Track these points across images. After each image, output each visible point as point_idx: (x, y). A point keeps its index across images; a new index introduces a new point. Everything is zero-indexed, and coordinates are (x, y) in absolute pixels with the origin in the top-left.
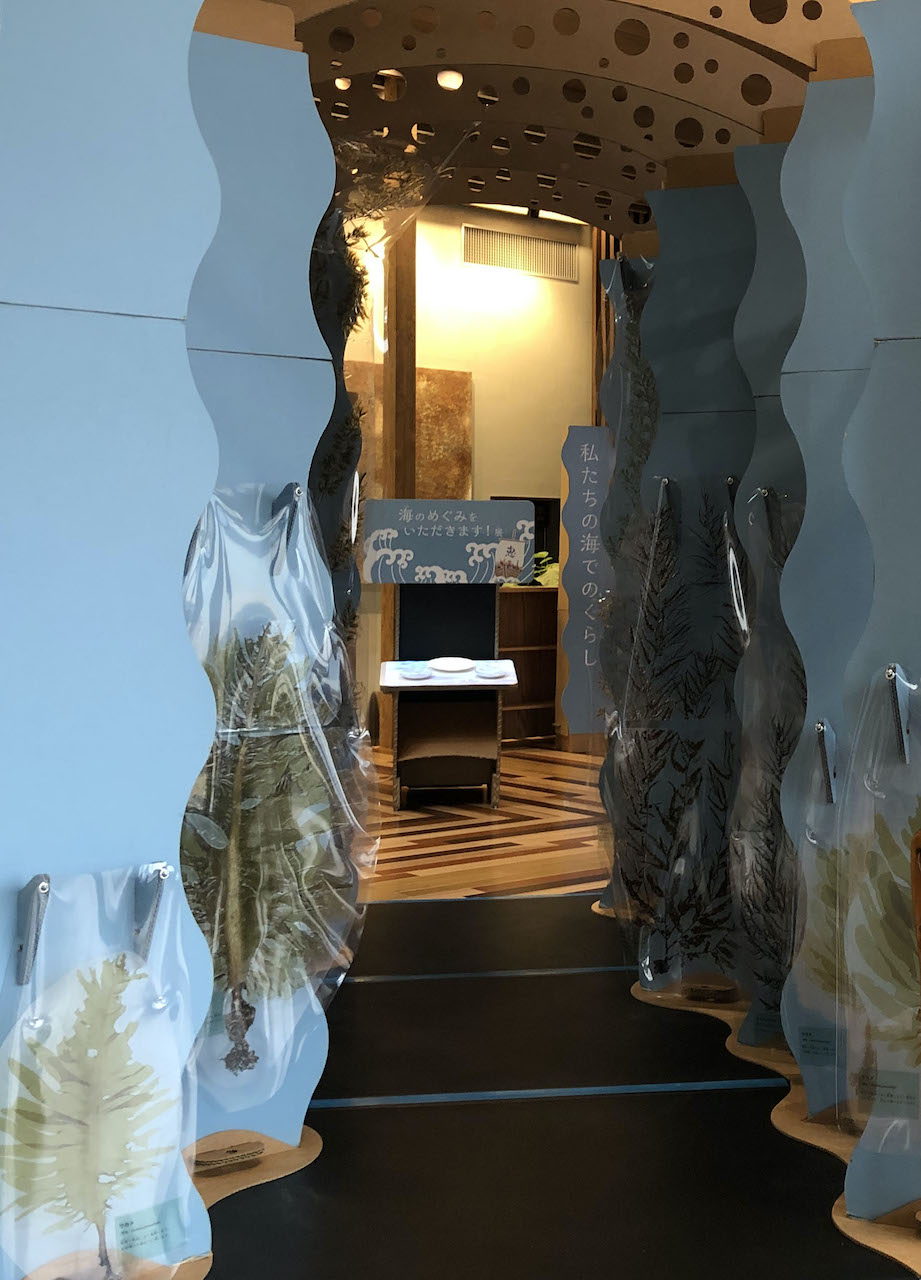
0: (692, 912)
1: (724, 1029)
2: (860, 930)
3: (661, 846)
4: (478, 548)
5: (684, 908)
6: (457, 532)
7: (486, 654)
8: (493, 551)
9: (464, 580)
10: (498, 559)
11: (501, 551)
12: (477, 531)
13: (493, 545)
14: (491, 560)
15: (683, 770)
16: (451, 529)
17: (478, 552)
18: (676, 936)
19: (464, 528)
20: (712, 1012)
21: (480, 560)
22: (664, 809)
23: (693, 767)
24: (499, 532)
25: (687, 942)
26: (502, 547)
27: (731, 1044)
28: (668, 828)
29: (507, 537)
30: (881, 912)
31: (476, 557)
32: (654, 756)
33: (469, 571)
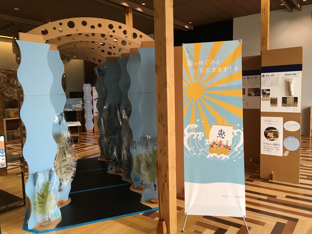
0: (115, 162)
1: (121, 177)
2: (143, 167)
3: (111, 153)
4: (74, 105)
5: (114, 161)
6: (70, 103)
7: (76, 121)
8: (76, 106)
9: (72, 110)
10: (77, 107)
11: (77, 106)
12: (73, 103)
13: (76, 105)
14: (76, 107)
15: (113, 143)
16: (69, 103)
17: (74, 106)
18: (113, 164)
19: (71, 103)
20: (119, 174)
21: (74, 107)
22: (111, 148)
23: (115, 142)
24: (77, 103)
25: (115, 165)
26: (77, 105)
27: (122, 179)
28: (112, 151)
29: (78, 104)
30: (146, 165)
31: (73, 107)
32: (109, 141)
33: (72, 109)
